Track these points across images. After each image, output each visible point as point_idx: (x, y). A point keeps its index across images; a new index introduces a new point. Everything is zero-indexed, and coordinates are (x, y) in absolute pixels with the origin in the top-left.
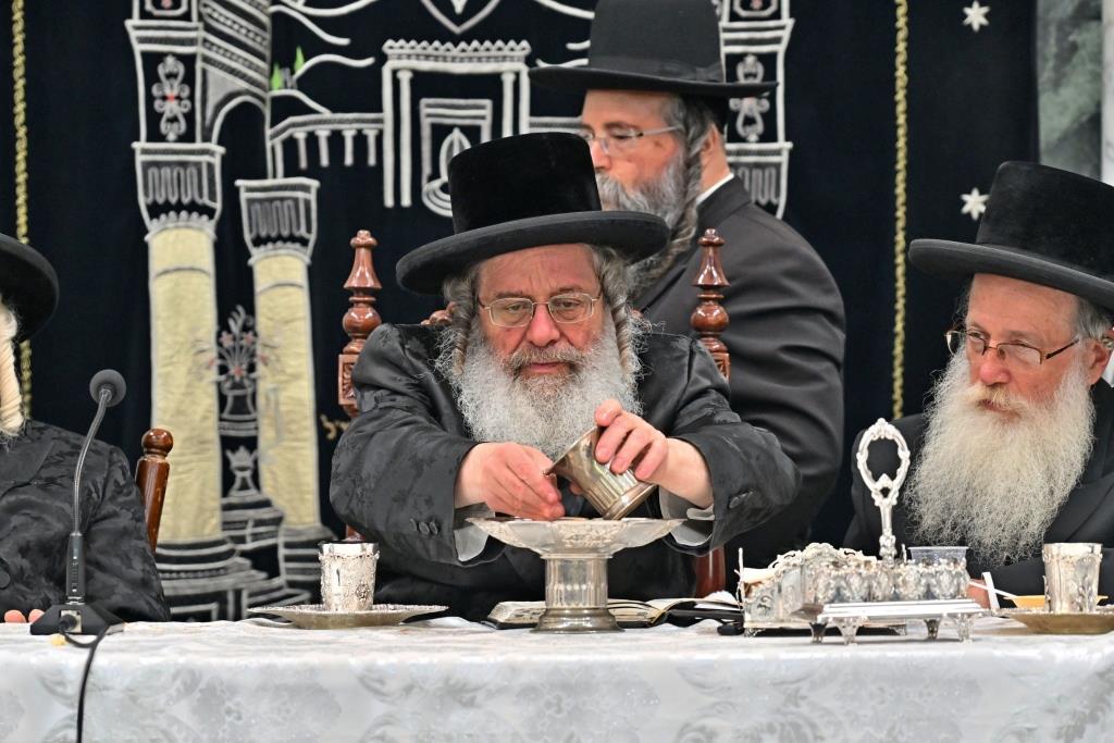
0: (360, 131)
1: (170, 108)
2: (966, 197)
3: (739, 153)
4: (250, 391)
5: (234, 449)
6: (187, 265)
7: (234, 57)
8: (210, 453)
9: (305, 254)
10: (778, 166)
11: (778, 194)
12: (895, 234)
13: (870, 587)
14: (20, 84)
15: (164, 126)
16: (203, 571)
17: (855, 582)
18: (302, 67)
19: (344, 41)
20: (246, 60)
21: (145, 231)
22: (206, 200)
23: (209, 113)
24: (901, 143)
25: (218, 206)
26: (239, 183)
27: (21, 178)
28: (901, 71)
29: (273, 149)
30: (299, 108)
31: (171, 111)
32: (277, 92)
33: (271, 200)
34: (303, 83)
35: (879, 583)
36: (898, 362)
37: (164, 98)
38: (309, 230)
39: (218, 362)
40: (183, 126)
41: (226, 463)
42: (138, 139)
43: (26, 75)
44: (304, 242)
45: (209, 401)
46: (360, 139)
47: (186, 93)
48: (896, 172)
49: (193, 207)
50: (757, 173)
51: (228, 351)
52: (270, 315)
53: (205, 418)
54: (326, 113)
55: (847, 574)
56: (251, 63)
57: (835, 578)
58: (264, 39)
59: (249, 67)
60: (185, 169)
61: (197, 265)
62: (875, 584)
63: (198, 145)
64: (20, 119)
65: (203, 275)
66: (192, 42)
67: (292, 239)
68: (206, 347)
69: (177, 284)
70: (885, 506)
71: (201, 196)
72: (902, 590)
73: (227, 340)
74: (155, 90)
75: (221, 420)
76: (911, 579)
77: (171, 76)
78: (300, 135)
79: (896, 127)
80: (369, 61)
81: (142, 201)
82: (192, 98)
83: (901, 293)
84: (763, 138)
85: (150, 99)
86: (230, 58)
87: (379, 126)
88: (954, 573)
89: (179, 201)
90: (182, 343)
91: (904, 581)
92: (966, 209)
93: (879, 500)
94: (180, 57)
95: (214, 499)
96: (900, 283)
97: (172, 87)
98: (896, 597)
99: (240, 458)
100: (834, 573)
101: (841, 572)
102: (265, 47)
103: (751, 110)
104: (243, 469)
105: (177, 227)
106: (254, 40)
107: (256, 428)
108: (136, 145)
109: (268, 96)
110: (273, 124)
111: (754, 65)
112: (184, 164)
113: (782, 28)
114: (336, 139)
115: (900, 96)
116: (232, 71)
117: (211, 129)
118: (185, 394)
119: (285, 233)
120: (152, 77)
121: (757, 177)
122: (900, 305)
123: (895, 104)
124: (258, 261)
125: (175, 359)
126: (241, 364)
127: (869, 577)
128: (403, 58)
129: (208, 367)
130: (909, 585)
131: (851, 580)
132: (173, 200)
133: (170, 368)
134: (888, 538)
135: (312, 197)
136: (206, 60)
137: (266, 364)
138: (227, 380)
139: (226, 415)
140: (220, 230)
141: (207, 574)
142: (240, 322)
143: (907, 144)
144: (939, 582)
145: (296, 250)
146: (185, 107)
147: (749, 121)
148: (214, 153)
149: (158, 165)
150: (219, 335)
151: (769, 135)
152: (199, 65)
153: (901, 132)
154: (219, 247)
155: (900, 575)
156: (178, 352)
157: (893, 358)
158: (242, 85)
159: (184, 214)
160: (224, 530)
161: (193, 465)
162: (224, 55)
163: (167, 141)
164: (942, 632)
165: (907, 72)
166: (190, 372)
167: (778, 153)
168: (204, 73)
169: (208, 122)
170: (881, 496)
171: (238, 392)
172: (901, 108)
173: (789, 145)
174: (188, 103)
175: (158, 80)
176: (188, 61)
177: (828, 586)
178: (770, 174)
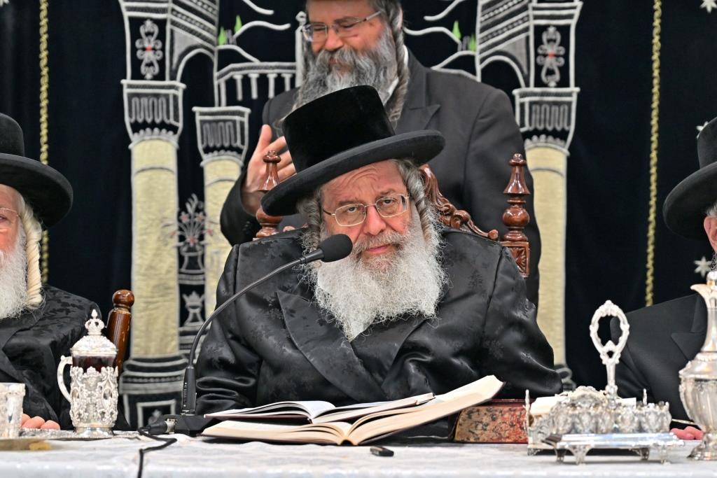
0: (279, 75)
1: (148, 56)
3: (543, 94)
4: (200, 253)
5: (189, 294)
6: (158, 165)
7: (193, 22)
8: (171, 296)
9: (240, 159)
10: (569, 104)
11: (569, 124)
12: (650, 152)
13: (597, 423)
14: (44, 38)
15: (143, 69)
16: (165, 377)
17: (586, 419)
18: (240, 29)
19: (270, 12)
20: (201, 24)
21: (129, 142)
22: (172, 121)
23: (175, 60)
24: (656, 90)
25: (180, 125)
26: (195, 109)
27: (44, 103)
28: (656, 39)
29: (219, 86)
30: (240, 59)
31: (149, 58)
32: (222, 47)
33: (217, 122)
34: (240, 41)
35: (604, 420)
36: (651, 241)
37: (144, 49)
38: (243, 143)
39: (179, 233)
40: (157, 69)
41: (183, 303)
42: (125, 77)
43: (48, 32)
44: (239, 151)
45: (171, 260)
46: (280, 79)
47: (159, 46)
48: (652, 110)
49: (163, 126)
50: (555, 108)
51: (185, 226)
52: (215, 201)
53: (168, 272)
54: (256, 62)
55: (580, 414)
56: (205, 26)
57: (572, 416)
58: (214, 9)
59: (204, 29)
60: (158, 99)
61: (166, 166)
62: (600, 421)
63: (167, 82)
64: (44, 62)
65: (169, 173)
66: (164, 11)
67: (231, 148)
68: (170, 222)
69: (151, 179)
70: (610, 364)
71: (168, 118)
72: (620, 425)
73: (184, 217)
74: (138, 44)
75: (180, 273)
76: (627, 418)
77: (149, 34)
78: (238, 77)
79: (653, 78)
80: (287, 26)
81: (128, 121)
82: (163, 49)
83: (653, 193)
84: (559, 85)
85: (134, 50)
86: (190, 23)
87: (293, 71)
88: (659, 413)
89: (153, 121)
90: (153, 220)
91: (622, 419)
93: (605, 360)
94: (155, 21)
95: (174, 328)
96: (653, 187)
97: (149, 41)
98: (616, 431)
99: (193, 300)
101: (577, 412)
102: (215, 15)
103: (551, 64)
104: (194, 307)
105: (151, 139)
106: (207, 10)
107: (204, 279)
108: (123, 82)
109: (216, 49)
110: (219, 68)
111: (554, 34)
112: (157, 96)
113: (574, 8)
114: (263, 80)
115: (656, 56)
116: (191, 32)
117: (176, 71)
118: (155, 255)
119: (227, 145)
120: (136, 35)
121: (555, 111)
122: (653, 202)
123: (652, 62)
124: (207, 163)
125: (148, 231)
126: (194, 235)
127: (596, 416)
129: (172, 237)
130: (626, 422)
131: (583, 418)
132: (149, 120)
133: (145, 237)
134: (612, 387)
135: (246, 120)
136: (173, 23)
137: (211, 235)
138: (184, 246)
139: (183, 270)
140: (181, 142)
141: (168, 379)
142: (194, 206)
143: (660, 90)
144: (648, 420)
145: (234, 156)
146: (159, 55)
147: (550, 72)
148: (178, 88)
149: (139, 96)
150: (179, 214)
151: (564, 82)
152: (169, 27)
153: (656, 81)
154: (180, 154)
155: (619, 414)
156: (151, 225)
158: (198, 41)
159: (156, 130)
160: (181, 349)
161: (160, 304)
162: (186, 20)
163: (145, 79)
165: (660, 40)
166: (159, 239)
167: (570, 95)
168: (172, 32)
169: (174, 66)
170: (607, 357)
171: (192, 254)
172: (656, 65)
173: (578, 89)
174: (160, 53)
175: (140, 37)
176: (161, 24)
177: (566, 422)
178: (564, 110)
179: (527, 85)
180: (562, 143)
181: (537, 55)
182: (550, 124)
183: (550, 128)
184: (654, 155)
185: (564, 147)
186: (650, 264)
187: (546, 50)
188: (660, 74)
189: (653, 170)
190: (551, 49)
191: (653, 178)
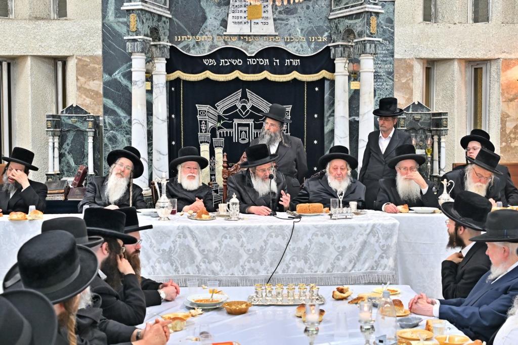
1: (203, 128)
2: (314, 141)
6: (206, 150)
8: (209, 176)
9: (222, 149)
14: (182, 125)
15: (202, 131)
17: (337, 211)
18: (222, 122)
19: (228, 119)
21: (200, 145)
22: (208, 141)
23: (209, 129)
25: (210, 142)
26: (213, 139)
28: (305, 123)
29: (218, 134)
30: (222, 128)
33: (217, 141)
34: (222, 125)
38: (223, 145)
40: (205, 131)
41: (211, 178)
44: (222, 147)
45: (209, 169)
46: (230, 132)
48: (304, 138)
49: (206, 142)
52: (217, 157)
53: (208, 171)
54: (225, 129)
59: (214, 122)
63: (207, 133)
64: (182, 130)
65: (208, 151)
66: (206, 119)
67: (220, 146)
69: (204, 153)
70: (341, 200)
73: (211, 161)
75: (210, 172)
76: (345, 210)
77: (203, 124)
78: (222, 132)
80: (231, 122)
81: (199, 141)
85: (200, 127)
86: (212, 121)
87: (233, 131)
92: (314, 143)
94: (205, 121)
98: (343, 213)
99: (213, 177)
100: (334, 210)
102: (217, 119)
104: (213, 179)
105: (204, 145)
106: (215, 118)
107: (215, 173)
108: (198, 133)
109: (217, 126)
110: (218, 130)
112: (205, 136)
114: (227, 132)
115: (305, 127)
116: (212, 123)
117: (209, 131)
124: (215, 150)
126: (213, 164)
127: (339, 210)
128: (236, 121)
132: (204, 141)
135: (223, 141)
136: (208, 121)
137: (216, 164)
138: (211, 166)
140: (210, 145)
142: (213, 158)
148: (209, 134)
149: (202, 136)
151: (287, 132)
153: (305, 132)
154: (210, 148)
155: (343, 210)
158: (213, 125)
161: (207, 178)
163: (203, 133)
168: (208, 123)
171: (213, 168)
174: (206, 127)
175: (201, 124)
176: (206, 121)
188: (306, 130)
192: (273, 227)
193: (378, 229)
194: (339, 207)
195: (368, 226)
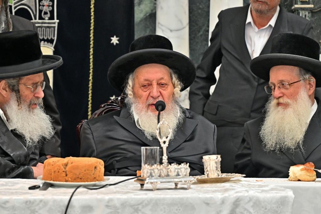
2: (112, 38)
3: (42, 23)
10: (54, 27)
11: (54, 36)
13: (160, 172)
17: (156, 171)
24: (92, 21)
35: (163, 171)
48: (90, 30)
55: (153, 169)
57: (150, 170)
62: (162, 172)
70: (165, 146)
72: (170, 173)
76: (173, 170)
79: (91, 16)
83: (91, 67)
84: (50, 19)
88: (185, 168)
91: (170, 171)
92: (112, 42)
93: (162, 145)
96: (91, 64)
98: (168, 175)
100: (150, 168)
103: (46, 10)
115: (92, 6)
121: (48, 30)
122: (91, 71)
123: (90, 9)
127: (161, 169)
130: (172, 172)
131: (155, 170)
134: (165, 157)
143: (94, 21)
144: (181, 171)
147: (46, 13)
151: (52, 18)
153: (92, 17)
155: (169, 169)
157: (89, 87)
164: (179, 186)
167: (54, 23)
172: (92, 10)
173: (58, 21)
177: (147, 172)
178: (52, 30)
179: (35, 19)
180: (51, 45)
181: (40, 5)
182: (46, 36)
183: (46, 38)
184: (91, 50)
185: (52, 47)
186: (90, 99)
187: (44, 3)
188: (94, 14)
189: (91, 57)
190: (46, 3)
191: (91, 60)
192: (8, 205)
193: (245, 209)
194: (161, 163)
195: (223, 202)
